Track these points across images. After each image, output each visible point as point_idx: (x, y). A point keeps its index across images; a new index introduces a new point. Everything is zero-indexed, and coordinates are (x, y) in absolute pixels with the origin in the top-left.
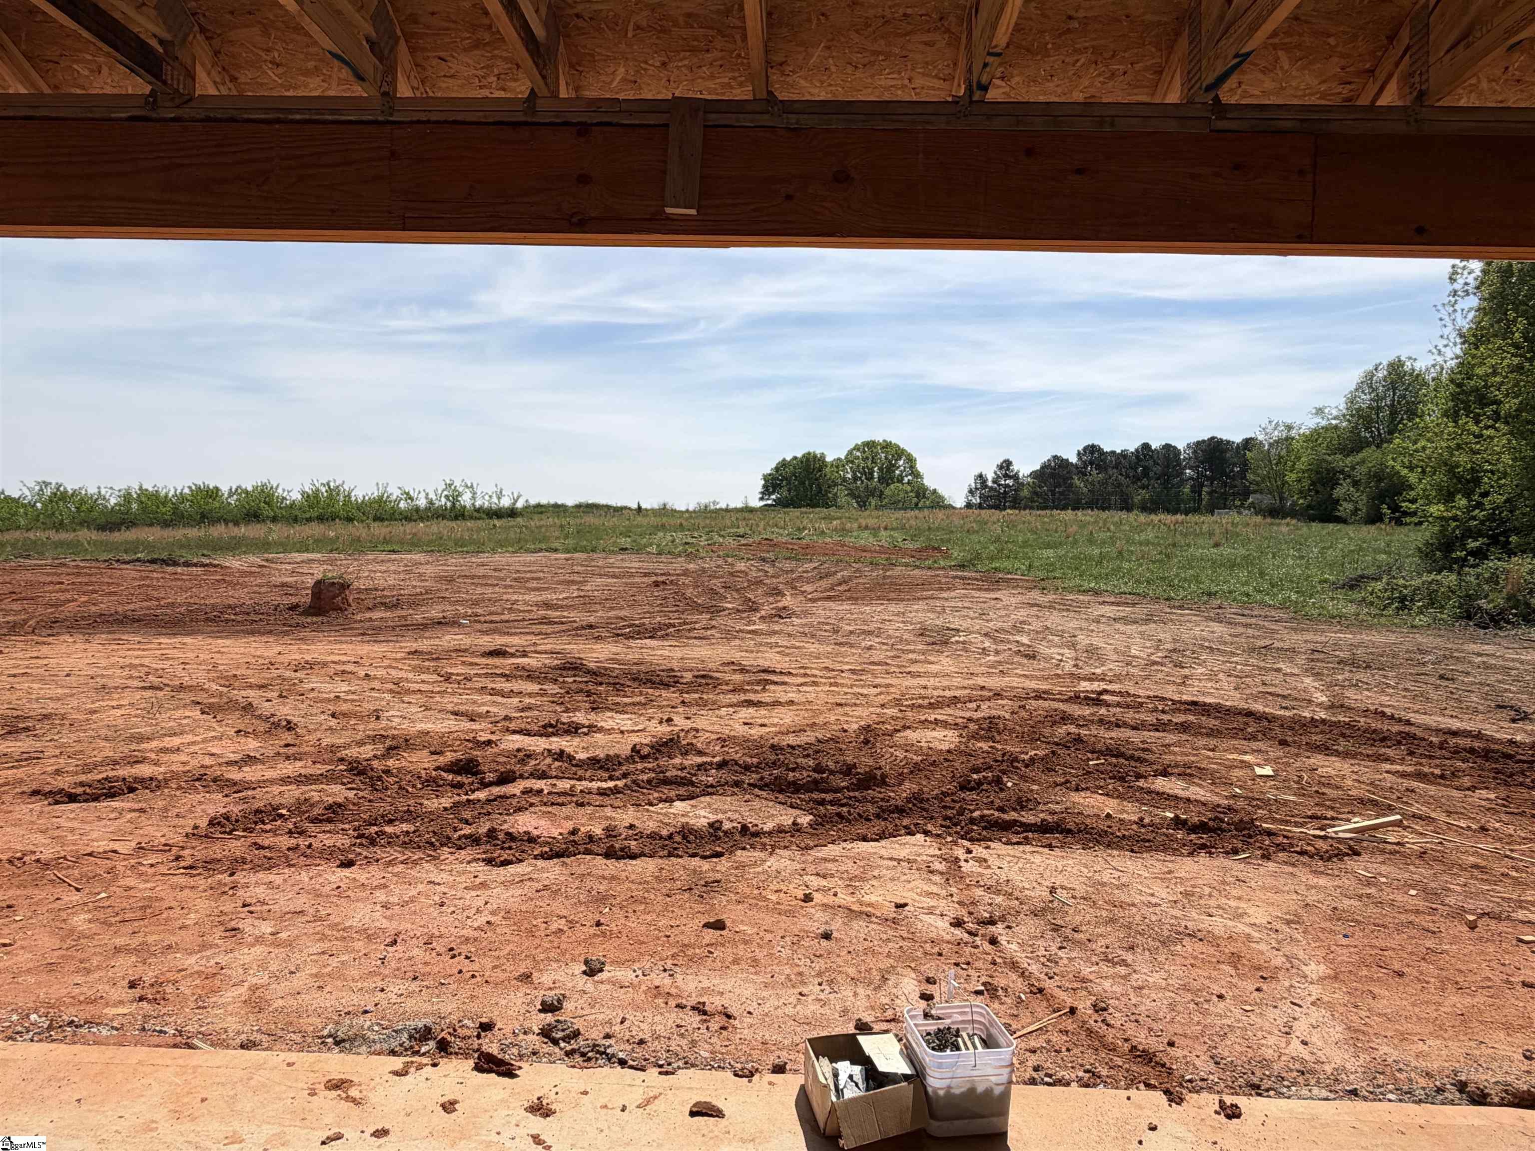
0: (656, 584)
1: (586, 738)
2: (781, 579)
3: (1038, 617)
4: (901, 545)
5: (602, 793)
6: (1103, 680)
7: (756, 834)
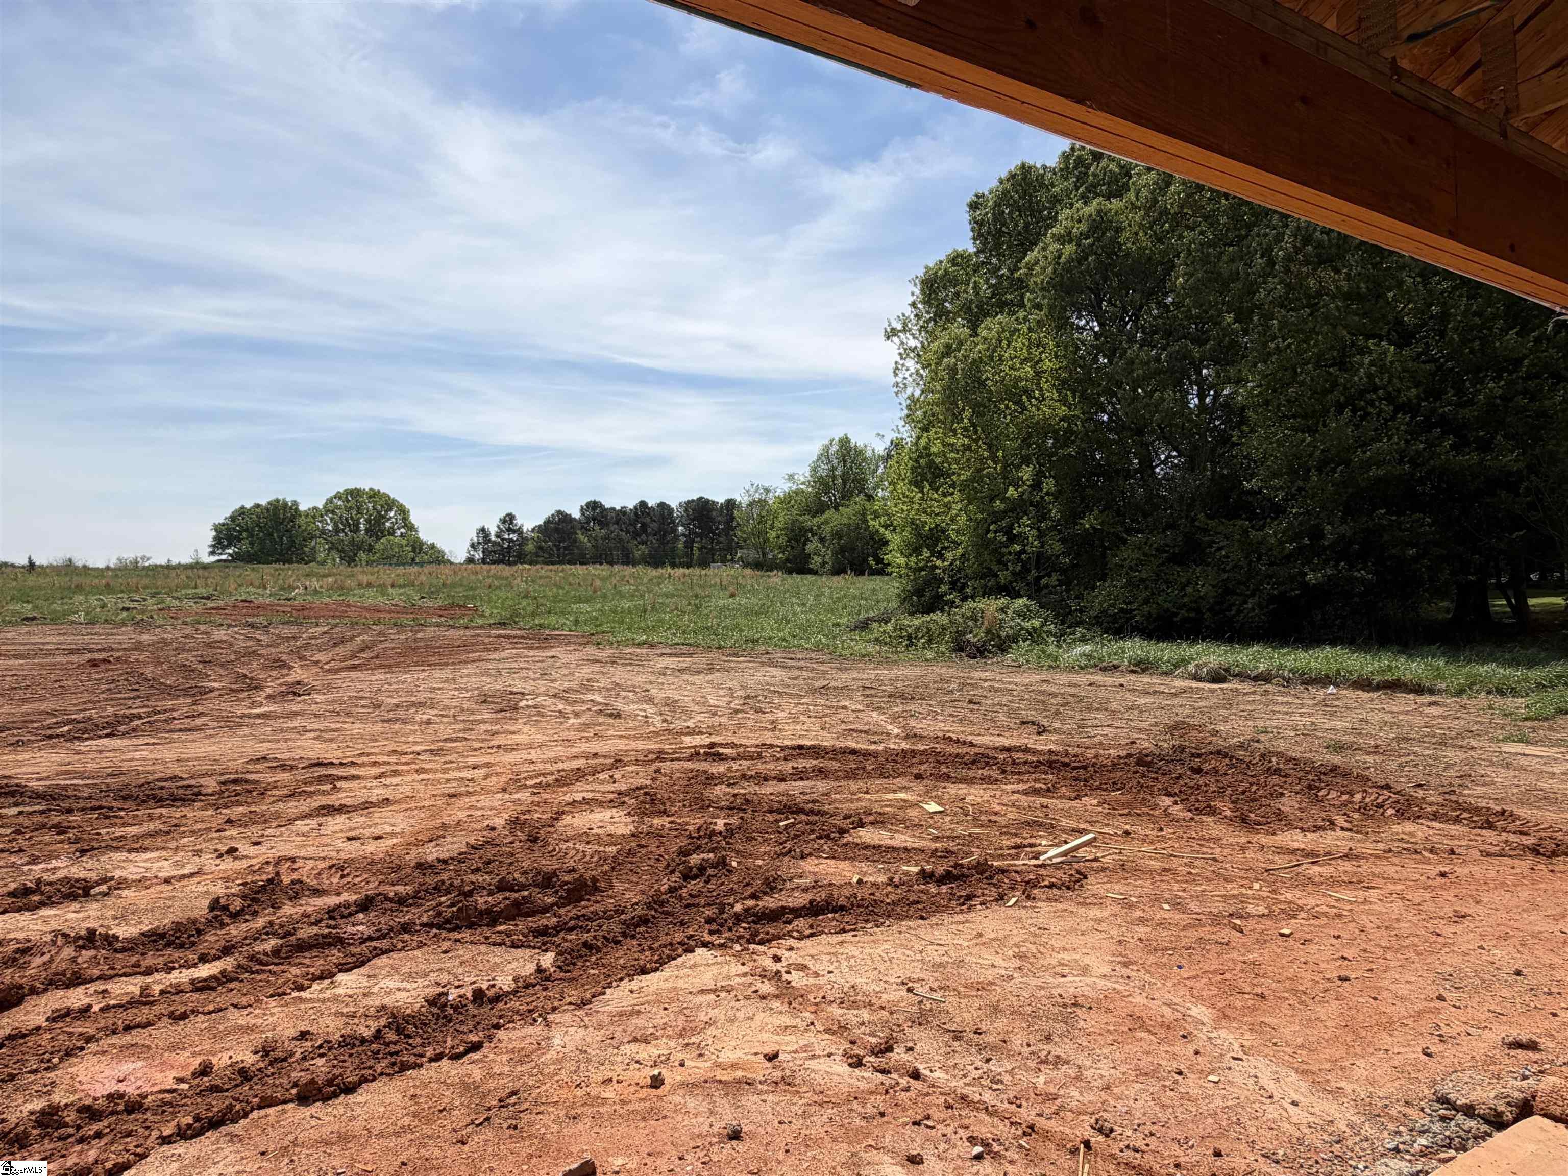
0: (94, 663)
1: (110, 901)
2: (281, 649)
3: (604, 673)
4: (420, 603)
5: (201, 986)
6: (701, 733)
7: (497, 999)
